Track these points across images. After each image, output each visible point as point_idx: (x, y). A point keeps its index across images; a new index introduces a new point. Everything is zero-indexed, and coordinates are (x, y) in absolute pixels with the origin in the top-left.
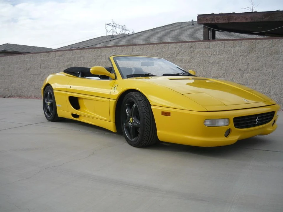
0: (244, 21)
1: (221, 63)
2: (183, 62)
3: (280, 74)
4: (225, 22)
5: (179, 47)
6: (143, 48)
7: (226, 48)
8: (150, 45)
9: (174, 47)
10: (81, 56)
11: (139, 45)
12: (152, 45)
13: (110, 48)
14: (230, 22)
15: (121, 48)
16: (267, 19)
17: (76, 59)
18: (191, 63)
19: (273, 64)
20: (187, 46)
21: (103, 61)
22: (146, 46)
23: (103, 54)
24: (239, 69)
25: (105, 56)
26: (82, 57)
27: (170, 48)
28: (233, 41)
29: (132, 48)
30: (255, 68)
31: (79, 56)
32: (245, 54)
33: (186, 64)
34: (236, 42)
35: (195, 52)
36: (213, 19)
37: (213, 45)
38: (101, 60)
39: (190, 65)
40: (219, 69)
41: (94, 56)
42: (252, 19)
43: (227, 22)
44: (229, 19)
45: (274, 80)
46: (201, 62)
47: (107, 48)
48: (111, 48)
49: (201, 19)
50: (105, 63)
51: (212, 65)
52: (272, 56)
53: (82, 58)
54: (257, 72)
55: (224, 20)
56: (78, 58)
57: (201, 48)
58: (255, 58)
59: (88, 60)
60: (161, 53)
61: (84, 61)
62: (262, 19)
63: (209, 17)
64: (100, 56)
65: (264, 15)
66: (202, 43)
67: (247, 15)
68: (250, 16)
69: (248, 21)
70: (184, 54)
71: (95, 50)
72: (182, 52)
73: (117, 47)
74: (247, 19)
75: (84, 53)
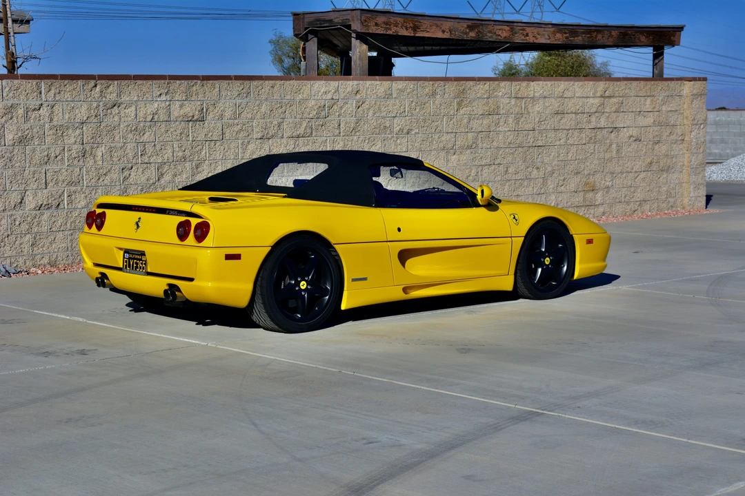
0: (439, 35)
1: (413, 133)
2: (342, 130)
3: (500, 153)
4: (409, 35)
5: (333, 91)
7: (421, 99)
8: (267, 82)
9: (324, 89)
10: (42, 105)
11: (238, 78)
12: (271, 82)
13: (150, 82)
14: (417, 35)
15: (185, 82)
16: (472, 34)
17: (21, 111)
18: (358, 134)
19: (492, 133)
20: (349, 89)
22: (255, 83)
23: (124, 99)
24: (441, 145)
25: (133, 108)
27: (313, 92)
28: (431, 83)
29: (217, 86)
30: (466, 144)
31: (34, 103)
32: (452, 112)
33: (348, 136)
34: (436, 85)
35: (365, 106)
36: (386, 23)
37: (398, 89)
39: (355, 138)
40: (410, 147)
41: (95, 105)
42: (451, 33)
43: (412, 35)
44: (415, 28)
45: (493, 166)
46: (377, 130)
47: (141, 82)
48: (154, 82)
49: (366, 21)
50: (136, 130)
51: (397, 138)
52: (490, 117)
53: (44, 111)
54: (469, 151)
55: (407, 29)
56: (28, 110)
57: (377, 95)
58: (465, 121)
59: (69, 118)
60: (294, 107)
61: (55, 123)
62: (466, 33)
63: (381, 19)
64: (115, 106)
65: (469, 27)
66: (378, 82)
67: (444, 23)
68: (447, 25)
69: (446, 36)
70: (344, 109)
71: (96, 86)
72: (340, 103)
73: (172, 81)
74: (443, 32)
75: (52, 92)
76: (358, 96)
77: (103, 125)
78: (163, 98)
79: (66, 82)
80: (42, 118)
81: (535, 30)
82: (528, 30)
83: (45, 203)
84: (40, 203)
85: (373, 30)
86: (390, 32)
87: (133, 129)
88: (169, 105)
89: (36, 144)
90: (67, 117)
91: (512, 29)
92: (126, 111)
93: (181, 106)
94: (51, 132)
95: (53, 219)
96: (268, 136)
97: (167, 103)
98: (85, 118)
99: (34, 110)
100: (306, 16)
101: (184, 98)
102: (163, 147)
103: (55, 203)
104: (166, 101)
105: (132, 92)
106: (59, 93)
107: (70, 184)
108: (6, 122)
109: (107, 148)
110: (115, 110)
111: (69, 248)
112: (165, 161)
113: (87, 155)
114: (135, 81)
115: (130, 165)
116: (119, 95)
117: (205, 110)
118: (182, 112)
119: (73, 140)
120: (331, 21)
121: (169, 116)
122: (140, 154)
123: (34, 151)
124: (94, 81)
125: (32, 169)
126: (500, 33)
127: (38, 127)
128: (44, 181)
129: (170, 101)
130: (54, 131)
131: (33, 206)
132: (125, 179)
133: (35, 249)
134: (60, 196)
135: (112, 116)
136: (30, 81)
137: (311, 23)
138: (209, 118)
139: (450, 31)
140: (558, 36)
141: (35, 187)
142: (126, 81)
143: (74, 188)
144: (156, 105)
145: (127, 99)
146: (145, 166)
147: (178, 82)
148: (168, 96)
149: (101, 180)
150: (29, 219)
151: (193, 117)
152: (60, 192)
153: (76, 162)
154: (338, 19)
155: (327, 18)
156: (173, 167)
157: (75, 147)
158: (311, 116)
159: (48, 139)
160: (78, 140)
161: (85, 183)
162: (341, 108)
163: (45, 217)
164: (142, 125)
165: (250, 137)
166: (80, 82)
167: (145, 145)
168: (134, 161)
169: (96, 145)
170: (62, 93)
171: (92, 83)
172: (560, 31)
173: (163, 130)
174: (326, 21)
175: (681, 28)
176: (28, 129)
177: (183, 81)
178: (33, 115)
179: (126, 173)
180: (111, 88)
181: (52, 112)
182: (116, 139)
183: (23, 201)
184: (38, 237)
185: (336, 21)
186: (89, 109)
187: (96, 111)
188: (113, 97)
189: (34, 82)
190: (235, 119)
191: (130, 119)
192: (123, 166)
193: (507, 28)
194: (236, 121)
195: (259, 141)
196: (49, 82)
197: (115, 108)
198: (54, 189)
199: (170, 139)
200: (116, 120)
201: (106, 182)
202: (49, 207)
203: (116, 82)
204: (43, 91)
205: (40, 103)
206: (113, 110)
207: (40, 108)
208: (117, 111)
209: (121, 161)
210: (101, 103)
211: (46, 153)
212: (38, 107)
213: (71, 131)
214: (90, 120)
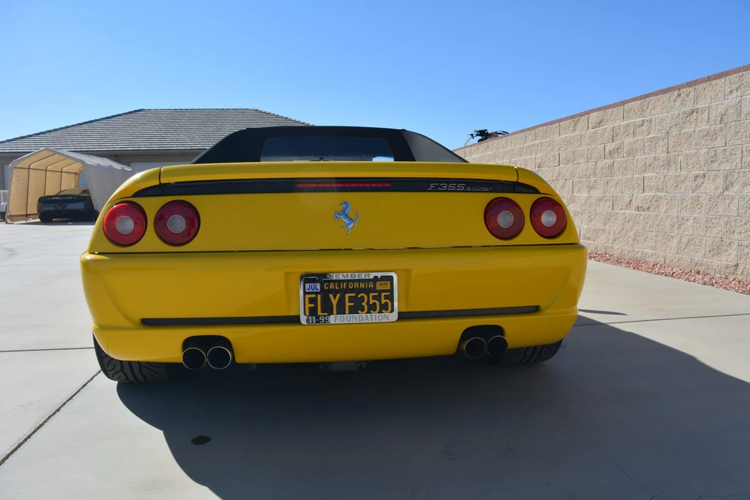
10: (643, 121)
13: (723, 80)
17: (632, 130)
21: (700, 131)
23: (700, 105)
25: (707, 112)
26: (645, 123)
31: (639, 120)
38: (696, 125)
41: (676, 113)
47: (714, 82)
48: (727, 78)
50: (708, 134)
53: (645, 128)
56: (636, 126)
59: (659, 130)
61: (651, 136)
64: (693, 112)
71: (679, 95)
73: (745, 73)
75: (650, 108)
77: (683, 132)
78: (734, 94)
79: (659, 97)
80: (643, 132)
84: (639, 205)
87: (705, 133)
88: (740, 102)
90: (657, 128)
97: (739, 99)
98: (668, 129)
99: (640, 126)
102: (733, 152)
103: (646, 206)
104: (737, 97)
105: (707, 94)
106: (654, 108)
107: (658, 190)
108: (625, 138)
109: (684, 155)
112: (734, 167)
113: (672, 164)
114: (710, 83)
116: (696, 101)
121: (739, 115)
123: (638, 160)
124: (677, 91)
128: (642, 187)
130: (650, 143)
132: (697, 187)
142: (702, 85)
146: (715, 173)
148: (739, 92)
149: (679, 187)
150: (633, 218)
152: (651, 197)
153: (662, 170)
156: (742, 175)
157: (662, 155)
159: (646, 150)
160: (664, 149)
161: (668, 190)
167: (716, 151)
168: (706, 168)
171: (676, 93)
173: (733, 132)
178: (639, 130)
179: (700, 181)
181: (650, 126)
186: (672, 119)
189: (639, 102)
199: (739, 142)
200: (693, 126)
201: (682, 189)
202: (643, 209)
207: (643, 124)
209: (695, 168)
210: (681, 112)
212: (641, 123)
213: (660, 141)
214: (672, 129)
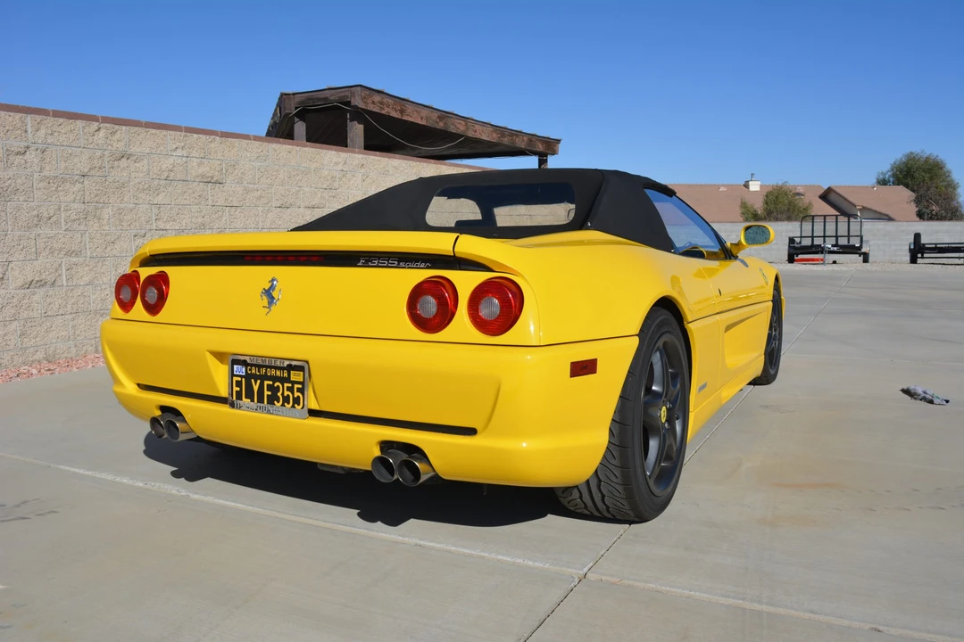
5: (343, 162)
6: (268, 151)
9: (335, 160)
10: (28, 147)
13: (164, 132)
15: (203, 137)
20: (356, 162)
23: (134, 149)
25: (145, 162)
27: (326, 162)
29: (236, 145)
31: (18, 145)
36: (381, 103)
37: (394, 166)
41: (99, 153)
44: (402, 112)
47: (153, 131)
48: (168, 132)
49: (365, 98)
50: (149, 188)
53: (31, 156)
55: (396, 111)
56: (8, 152)
57: (378, 170)
59: (65, 168)
60: (309, 175)
61: (46, 173)
62: (437, 123)
63: (377, 98)
64: (123, 157)
65: (439, 117)
66: (379, 158)
67: (422, 110)
68: (425, 112)
69: (423, 122)
70: (352, 182)
71: (99, 130)
72: (349, 175)
73: (189, 134)
74: (422, 118)
75: (42, 132)
76: (363, 170)
77: (110, 179)
78: (179, 153)
79: (61, 120)
80: (28, 165)
81: (481, 128)
82: (477, 127)
83: (37, 279)
84: (30, 279)
85: (371, 108)
86: (383, 112)
87: (146, 187)
88: (186, 162)
89: (21, 199)
90: (63, 165)
91: (466, 125)
92: (137, 165)
93: (200, 164)
94: (42, 185)
95: (48, 300)
96: (287, 205)
97: (184, 160)
98: (86, 170)
99: (17, 154)
100: (296, 96)
101: (202, 155)
102: (180, 211)
103: (49, 279)
104: (183, 156)
105: (144, 142)
106: (52, 134)
107: (69, 253)
109: (115, 209)
110: (124, 162)
111: (72, 337)
112: (183, 227)
113: (90, 218)
114: (147, 130)
115: (143, 232)
116: (128, 144)
117: (224, 171)
118: (200, 171)
119: (70, 197)
120: (326, 99)
121: (187, 175)
122: (154, 218)
123: (19, 209)
124: (97, 124)
125: (18, 233)
126: (458, 126)
127: (24, 177)
128: (33, 249)
129: (187, 157)
130: (46, 183)
131: (20, 282)
133: (26, 340)
134: (56, 270)
135: (119, 170)
136: (11, 114)
137: (301, 103)
138: (228, 181)
139: (427, 118)
140: (494, 135)
141: (21, 257)
142: (136, 128)
143: (75, 260)
144: (171, 160)
145: (138, 150)
146: (161, 232)
147: (195, 136)
148: (184, 151)
149: (109, 249)
150: (15, 300)
151: (212, 178)
152: (56, 265)
153: (75, 226)
154: (333, 97)
155: (321, 96)
157: (75, 206)
158: (325, 186)
159: (38, 194)
160: (78, 198)
161: (89, 253)
162: (350, 180)
163: (36, 298)
164: (156, 182)
165: (270, 204)
166: (80, 123)
167: (159, 208)
168: (148, 227)
169: (101, 205)
170: (56, 134)
171: (95, 125)
172: (495, 131)
173: (180, 191)
174: (319, 99)
175: (558, 141)
176: (10, 179)
177: (200, 136)
178: (17, 160)
179: (139, 241)
180: (117, 136)
181: (43, 159)
182: (125, 199)
183: (5, 277)
184: (29, 324)
185: (332, 98)
186: (91, 158)
187: (100, 162)
188: (121, 146)
189: (18, 116)
190: (254, 184)
191: (142, 175)
192: (134, 232)
193: (463, 123)
194: (256, 186)
195: (278, 209)
196: (38, 118)
197: (123, 160)
198: (48, 260)
199: (188, 203)
200: (125, 175)
201: (114, 252)
202: (42, 284)
203: (124, 128)
204: (29, 131)
205: (26, 144)
206: (121, 162)
207: (25, 152)
208: (126, 165)
209: (132, 226)
210: (106, 153)
211: (35, 213)
212: (22, 150)
213: (68, 185)
214: (93, 172)
